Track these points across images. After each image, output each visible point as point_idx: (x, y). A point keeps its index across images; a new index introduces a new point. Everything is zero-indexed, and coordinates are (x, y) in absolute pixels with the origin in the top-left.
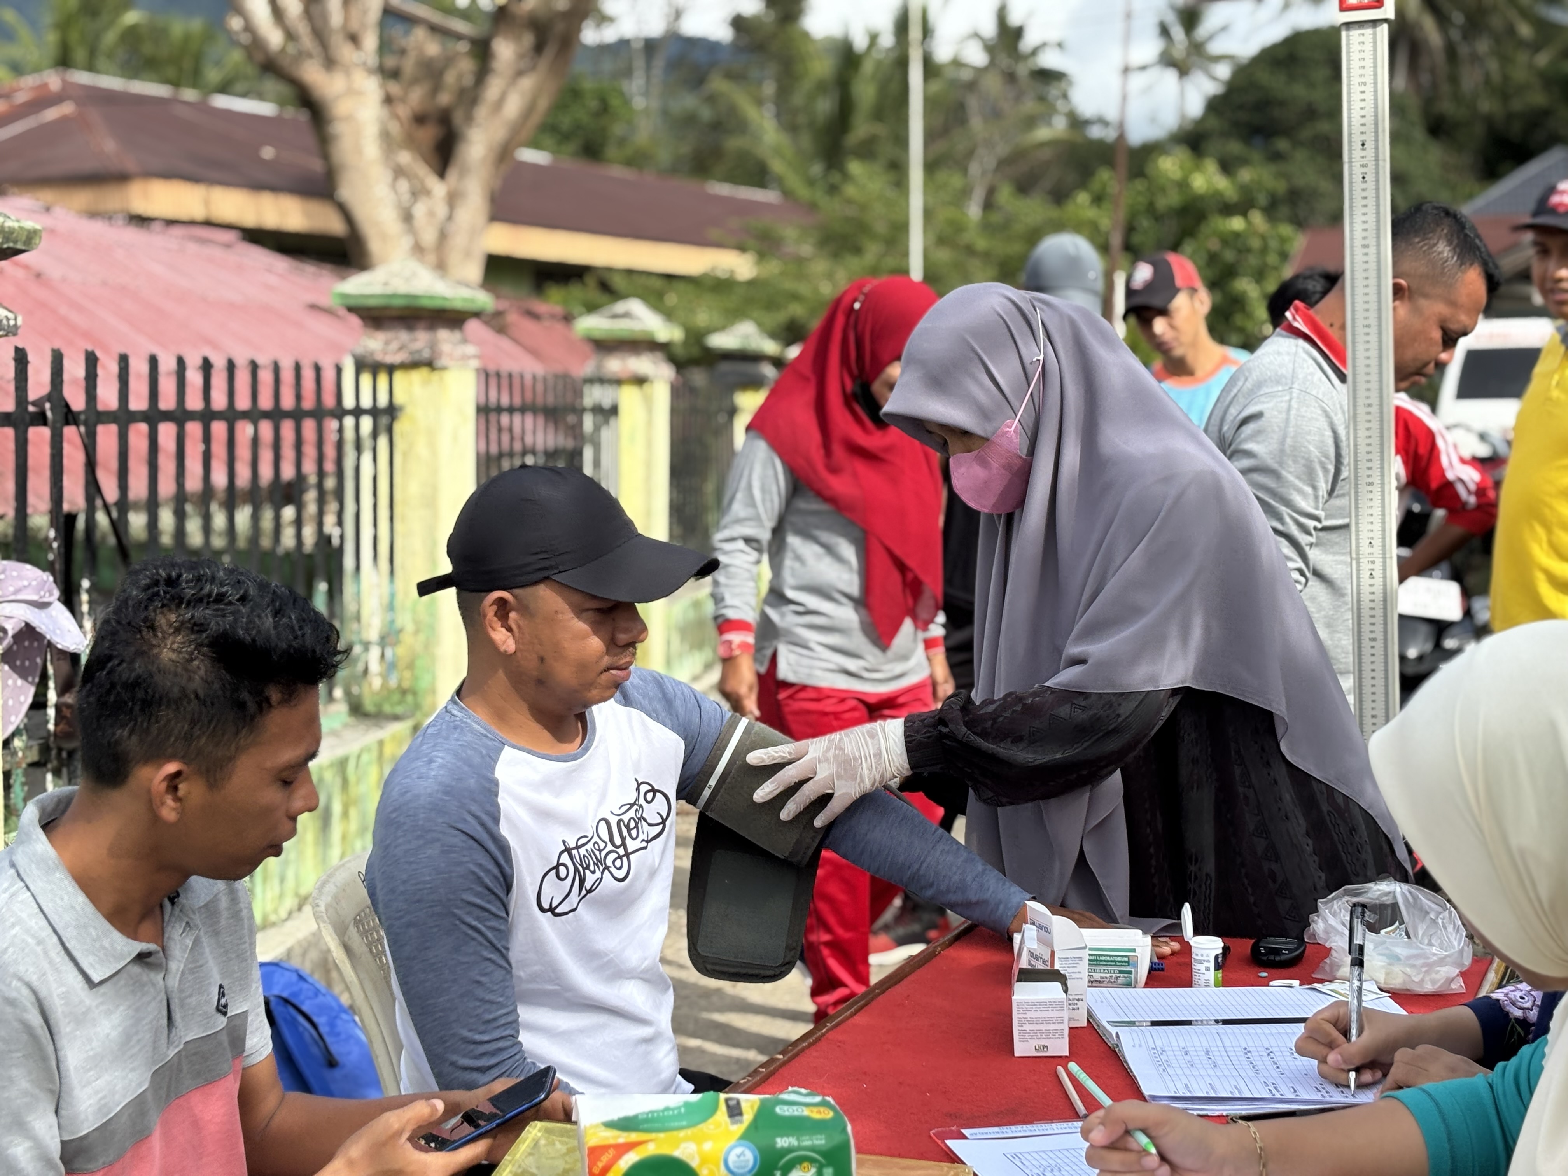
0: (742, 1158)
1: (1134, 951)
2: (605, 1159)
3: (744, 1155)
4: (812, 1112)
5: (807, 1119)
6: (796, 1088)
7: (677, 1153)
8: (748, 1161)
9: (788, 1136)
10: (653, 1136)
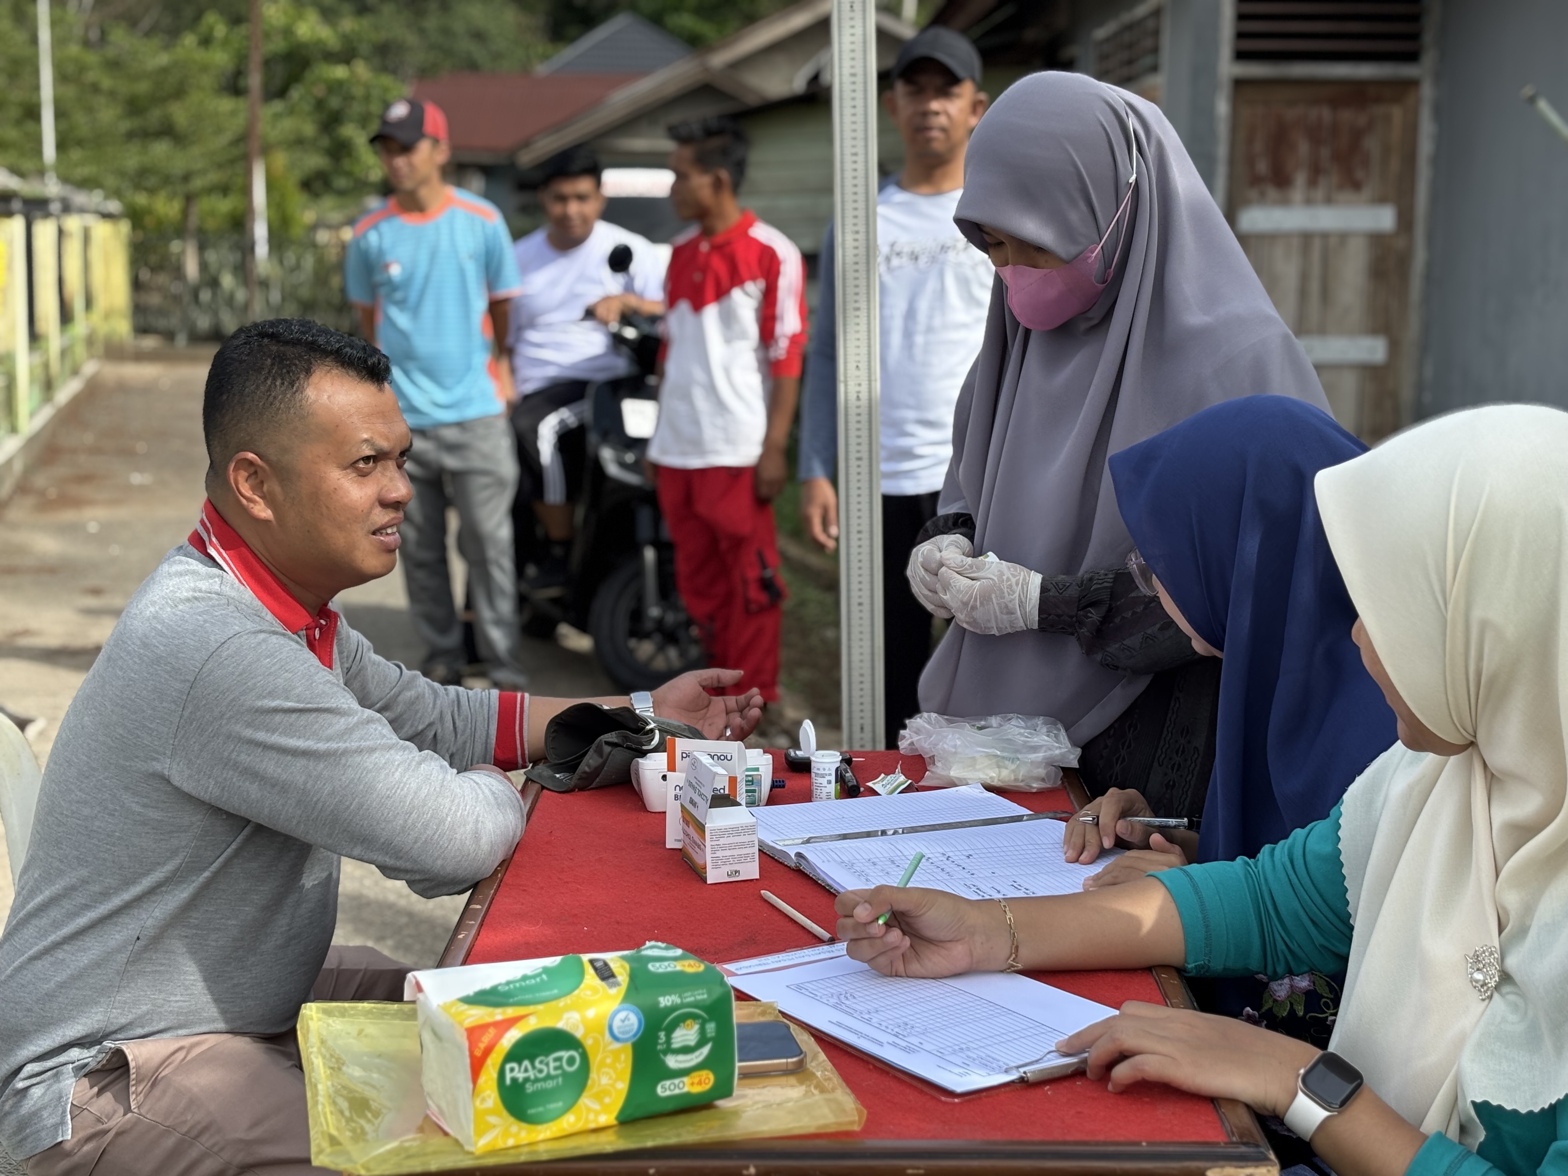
0: (626, 1022)
1: (757, 769)
2: (486, 1040)
3: (629, 1020)
4: (684, 966)
5: (681, 974)
6: (653, 943)
7: (560, 1025)
8: (632, 1025)
9: (670, 995)
10: (531, 1009)
